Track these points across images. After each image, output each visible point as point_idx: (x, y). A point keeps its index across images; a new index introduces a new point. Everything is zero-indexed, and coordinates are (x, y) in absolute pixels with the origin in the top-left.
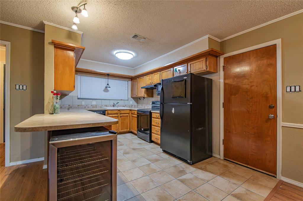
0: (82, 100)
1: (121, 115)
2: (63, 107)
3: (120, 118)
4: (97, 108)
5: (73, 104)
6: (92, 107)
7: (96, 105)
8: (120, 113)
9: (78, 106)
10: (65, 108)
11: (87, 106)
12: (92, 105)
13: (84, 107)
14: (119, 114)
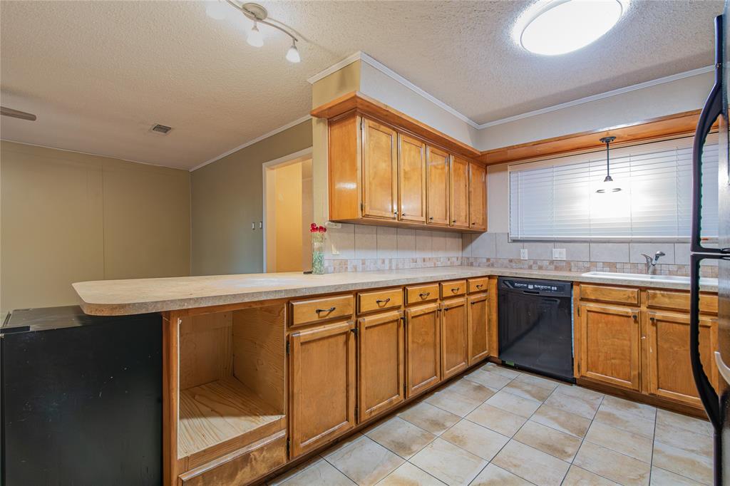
0: (521, 244)
1: (659, 315)
2: (474, 264)
3: (650, 329)
4: (570, 270)
5: (498, 256)
6: (553, 267)
7: (568, 263)
8: (651, 302)
9: (511, 261)
10: (479, 266)
11: (535, 262)
12: (552, 262)
13: (526, 266)
14: (644, 308)
